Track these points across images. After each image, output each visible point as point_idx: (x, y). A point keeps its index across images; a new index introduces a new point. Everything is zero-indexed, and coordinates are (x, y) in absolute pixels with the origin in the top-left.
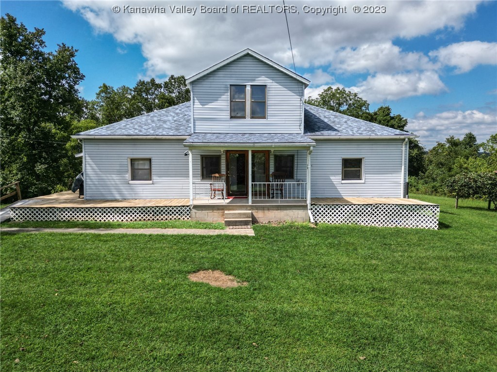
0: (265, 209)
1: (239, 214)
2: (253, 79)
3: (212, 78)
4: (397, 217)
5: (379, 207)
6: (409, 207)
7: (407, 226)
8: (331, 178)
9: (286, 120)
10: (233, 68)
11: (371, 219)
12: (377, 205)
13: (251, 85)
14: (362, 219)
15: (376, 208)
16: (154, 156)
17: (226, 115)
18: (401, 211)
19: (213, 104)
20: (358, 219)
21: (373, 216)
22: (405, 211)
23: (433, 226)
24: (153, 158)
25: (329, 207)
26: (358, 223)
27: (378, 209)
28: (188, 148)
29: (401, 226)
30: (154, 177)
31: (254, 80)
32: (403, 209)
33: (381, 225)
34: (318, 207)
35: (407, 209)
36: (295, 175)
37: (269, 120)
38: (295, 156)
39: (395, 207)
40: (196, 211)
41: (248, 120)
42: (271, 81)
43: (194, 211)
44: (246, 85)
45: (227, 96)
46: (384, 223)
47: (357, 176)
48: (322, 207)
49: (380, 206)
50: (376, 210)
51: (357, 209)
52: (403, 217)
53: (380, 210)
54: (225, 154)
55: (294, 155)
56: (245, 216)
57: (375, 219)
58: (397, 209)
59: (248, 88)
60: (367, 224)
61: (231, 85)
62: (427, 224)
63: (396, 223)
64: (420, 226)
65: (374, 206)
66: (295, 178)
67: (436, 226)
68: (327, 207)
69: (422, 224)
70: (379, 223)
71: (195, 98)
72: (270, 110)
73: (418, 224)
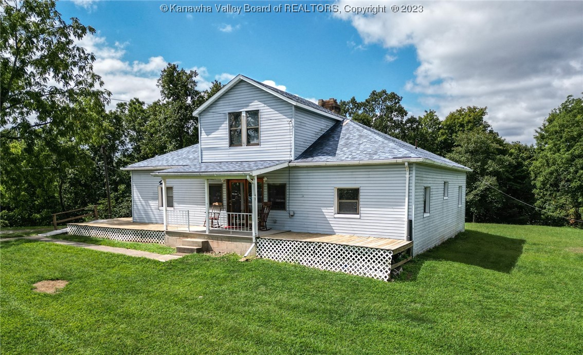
0: (219, 239)
1: (193, 242)
2: (247, 104)
3: (214, 108)
4: (341, 260)
5: (322, 247)
6: (356, 249)
7: (353, 272)
8: (323, 211)
9: (278, 145)
10: (231, 96)
11: (314, 259)
12: (319, 244)
13: (246, 111)
14: (305, 259)
15: (318, 247)
16: (175, 185)
17: (226, 143)
18: (346, 253)
19: (213, 133)
20: (301, 258)
21: (316, 256)
22: (351, 254)
23: (383, 277)
24: (174, 187)
25: (273, 242)
26: (301, 263)
27: (321, 248)
28: (161, 178)
29: (345, 271)
30: (175, 204)
31: (248, 106)
32: (349, 251)
33: (325, 268)
34: (263, 241)
35: (354, 251)
36: (287, 207)
37: (262, 146)
38: (287, 185)
39: (339, 247)
40: (168, 237)
41: (244, 148)
42: (263, 105)
43: (167, 236)
44: (241, 112)
45: (226, 125)
46: (327, 266)
47: (354, 209)
48: (267, 241)
49: (323, 245)
50: (319, 250)
51: (299, 246)
52: (349, 261)
53: (323, 250)
54: (225, 182)
55: (285, 184)
56: (197, 245)
57: (318, 259)
58: (341, 250)
59: (244, 114)
60: (309, 264)
61: (229, 113)
62: (376, 273)
63: (341, 268)
64: (368, 274)
65: (316, 244)
66: (288, 209)
67: (386, 277)
68: (271, 242)
69: (371, 272)
70: (323, 265)
71: (202, 129)
72: (263, 135)
73: (365, 271)
